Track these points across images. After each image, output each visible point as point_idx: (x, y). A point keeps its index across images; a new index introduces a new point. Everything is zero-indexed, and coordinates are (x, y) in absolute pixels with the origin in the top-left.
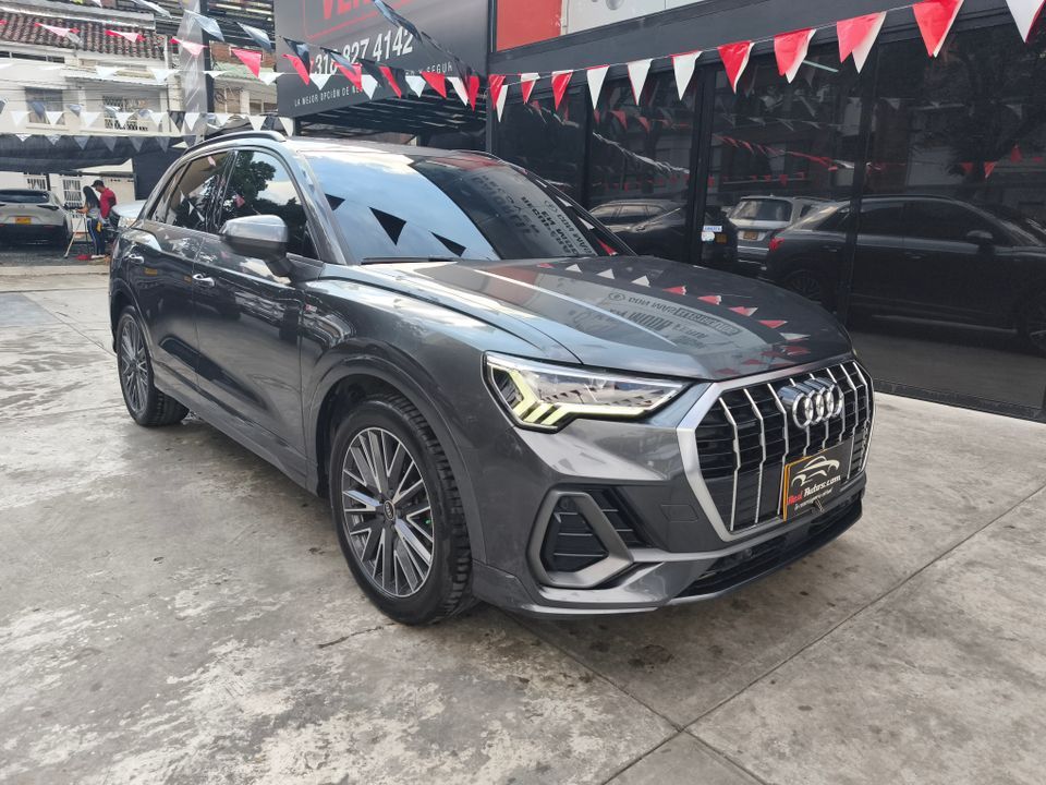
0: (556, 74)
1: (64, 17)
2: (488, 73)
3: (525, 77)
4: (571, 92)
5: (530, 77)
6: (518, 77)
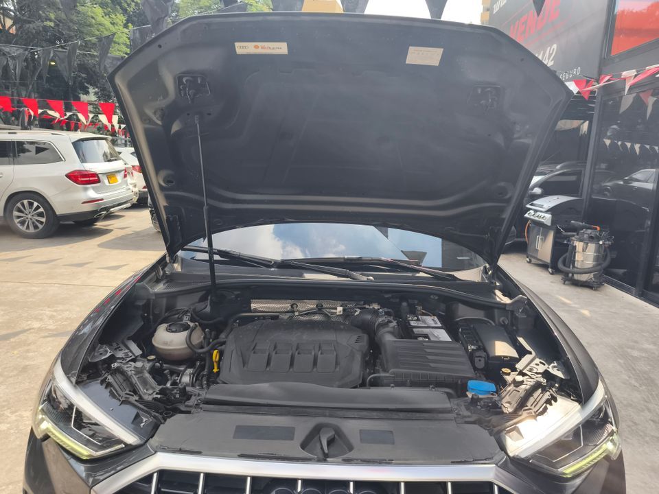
6: (621, 75)
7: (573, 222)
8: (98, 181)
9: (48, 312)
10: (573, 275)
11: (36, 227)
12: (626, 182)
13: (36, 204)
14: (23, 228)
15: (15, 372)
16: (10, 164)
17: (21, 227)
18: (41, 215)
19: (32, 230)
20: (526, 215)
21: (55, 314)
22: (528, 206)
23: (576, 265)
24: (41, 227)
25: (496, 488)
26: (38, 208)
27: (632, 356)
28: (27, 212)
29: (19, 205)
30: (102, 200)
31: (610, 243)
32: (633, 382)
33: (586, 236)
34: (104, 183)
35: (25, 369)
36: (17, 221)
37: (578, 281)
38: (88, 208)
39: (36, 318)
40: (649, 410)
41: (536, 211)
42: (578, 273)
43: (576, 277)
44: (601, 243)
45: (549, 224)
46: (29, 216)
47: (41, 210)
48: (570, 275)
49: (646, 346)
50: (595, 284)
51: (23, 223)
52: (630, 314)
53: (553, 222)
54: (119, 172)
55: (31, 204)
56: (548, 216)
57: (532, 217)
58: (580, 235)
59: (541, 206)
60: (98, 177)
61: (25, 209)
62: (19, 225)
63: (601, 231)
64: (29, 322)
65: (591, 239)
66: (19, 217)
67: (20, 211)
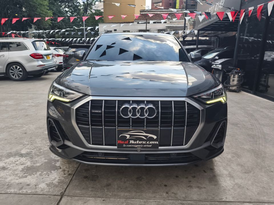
0: (259, 6)
1: (169, 12)
2: (240, 9)
3: (250, 9)
4: (263, 11)
5: (251, 8)
6: (248, 9)
7: (229, 67)
8: (43, 58)
9: (30, 101)
10: (229, 88)
11: (19, 77)
12: (255, 57)
13: (18, 67)
14: (14, 77)
15: (24, 116)
16: (7, 51)
17: (13, 77)
18: (20, 71)
19: (17, 78)
20: (212, 67)
21: (33, 101)
22: (213, 63)
23: (230, 84)
24: (21, 76)
25: (186, 102)
26: (19, 69)
27: (247, 110)
28: (15, 70)
29: (12, 68)
30: (45, 65)
31: (243, 74)
32: (246, 116)
33: (234, 72)
34: (45, 58)
35: (27, 115)
36: (11, 74)
37: (231, 90)
38: (39, 68)
39: (27, 103)
40: (250, 122)
41: (216, 65)
42: (231, 87)
43: (231, 88)
44: (240, 74)
45: (221, 69)
46: (16, 72)
47: (21, 69)
48: (228, 87)
49: (253, 107)
50: (238, 91)
51: (13, 75)
52: (249, 99)
53: (222, 68)
54: (50, 54)
55: (16, 67)
56: (220, 66)
57: (214, 67)
58: (232, 72)
59: (218, 62)
60: (43, 56)
61: (14, 69)
62: (12, 76)
63: (240, 70)
64: (24, 104)
65: (236, 73)
66: (12, 73)
67: (12, 70)
